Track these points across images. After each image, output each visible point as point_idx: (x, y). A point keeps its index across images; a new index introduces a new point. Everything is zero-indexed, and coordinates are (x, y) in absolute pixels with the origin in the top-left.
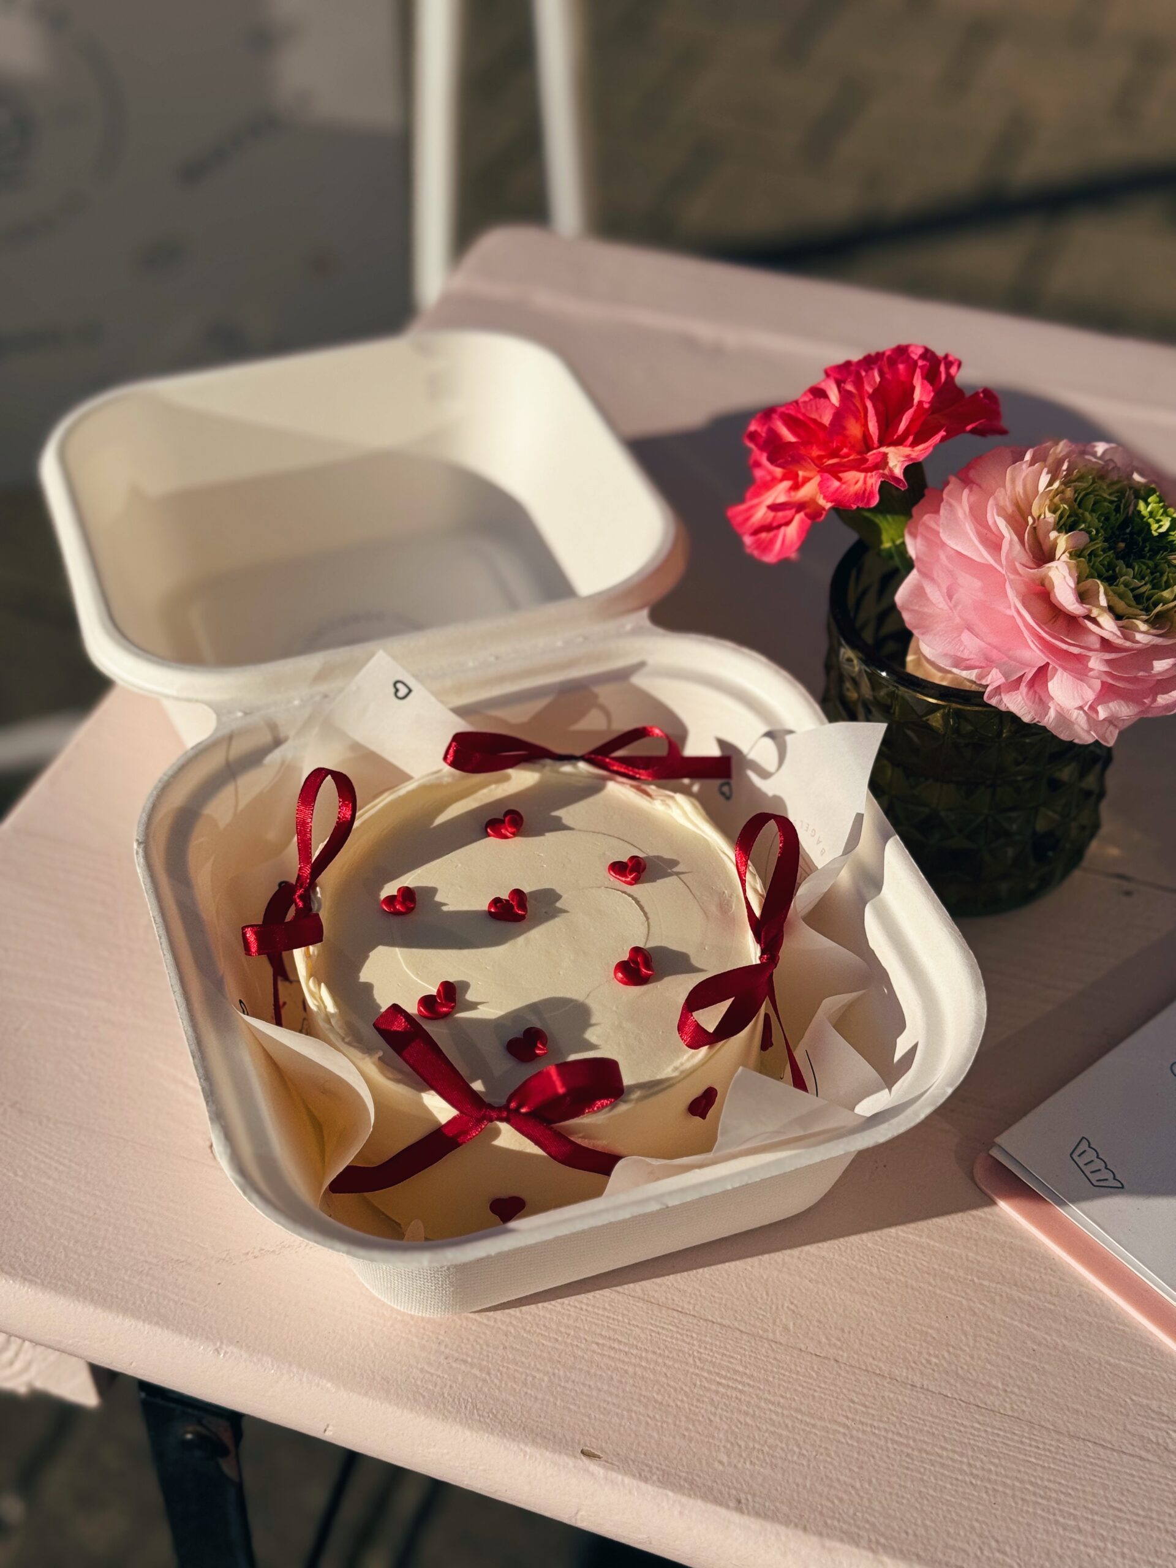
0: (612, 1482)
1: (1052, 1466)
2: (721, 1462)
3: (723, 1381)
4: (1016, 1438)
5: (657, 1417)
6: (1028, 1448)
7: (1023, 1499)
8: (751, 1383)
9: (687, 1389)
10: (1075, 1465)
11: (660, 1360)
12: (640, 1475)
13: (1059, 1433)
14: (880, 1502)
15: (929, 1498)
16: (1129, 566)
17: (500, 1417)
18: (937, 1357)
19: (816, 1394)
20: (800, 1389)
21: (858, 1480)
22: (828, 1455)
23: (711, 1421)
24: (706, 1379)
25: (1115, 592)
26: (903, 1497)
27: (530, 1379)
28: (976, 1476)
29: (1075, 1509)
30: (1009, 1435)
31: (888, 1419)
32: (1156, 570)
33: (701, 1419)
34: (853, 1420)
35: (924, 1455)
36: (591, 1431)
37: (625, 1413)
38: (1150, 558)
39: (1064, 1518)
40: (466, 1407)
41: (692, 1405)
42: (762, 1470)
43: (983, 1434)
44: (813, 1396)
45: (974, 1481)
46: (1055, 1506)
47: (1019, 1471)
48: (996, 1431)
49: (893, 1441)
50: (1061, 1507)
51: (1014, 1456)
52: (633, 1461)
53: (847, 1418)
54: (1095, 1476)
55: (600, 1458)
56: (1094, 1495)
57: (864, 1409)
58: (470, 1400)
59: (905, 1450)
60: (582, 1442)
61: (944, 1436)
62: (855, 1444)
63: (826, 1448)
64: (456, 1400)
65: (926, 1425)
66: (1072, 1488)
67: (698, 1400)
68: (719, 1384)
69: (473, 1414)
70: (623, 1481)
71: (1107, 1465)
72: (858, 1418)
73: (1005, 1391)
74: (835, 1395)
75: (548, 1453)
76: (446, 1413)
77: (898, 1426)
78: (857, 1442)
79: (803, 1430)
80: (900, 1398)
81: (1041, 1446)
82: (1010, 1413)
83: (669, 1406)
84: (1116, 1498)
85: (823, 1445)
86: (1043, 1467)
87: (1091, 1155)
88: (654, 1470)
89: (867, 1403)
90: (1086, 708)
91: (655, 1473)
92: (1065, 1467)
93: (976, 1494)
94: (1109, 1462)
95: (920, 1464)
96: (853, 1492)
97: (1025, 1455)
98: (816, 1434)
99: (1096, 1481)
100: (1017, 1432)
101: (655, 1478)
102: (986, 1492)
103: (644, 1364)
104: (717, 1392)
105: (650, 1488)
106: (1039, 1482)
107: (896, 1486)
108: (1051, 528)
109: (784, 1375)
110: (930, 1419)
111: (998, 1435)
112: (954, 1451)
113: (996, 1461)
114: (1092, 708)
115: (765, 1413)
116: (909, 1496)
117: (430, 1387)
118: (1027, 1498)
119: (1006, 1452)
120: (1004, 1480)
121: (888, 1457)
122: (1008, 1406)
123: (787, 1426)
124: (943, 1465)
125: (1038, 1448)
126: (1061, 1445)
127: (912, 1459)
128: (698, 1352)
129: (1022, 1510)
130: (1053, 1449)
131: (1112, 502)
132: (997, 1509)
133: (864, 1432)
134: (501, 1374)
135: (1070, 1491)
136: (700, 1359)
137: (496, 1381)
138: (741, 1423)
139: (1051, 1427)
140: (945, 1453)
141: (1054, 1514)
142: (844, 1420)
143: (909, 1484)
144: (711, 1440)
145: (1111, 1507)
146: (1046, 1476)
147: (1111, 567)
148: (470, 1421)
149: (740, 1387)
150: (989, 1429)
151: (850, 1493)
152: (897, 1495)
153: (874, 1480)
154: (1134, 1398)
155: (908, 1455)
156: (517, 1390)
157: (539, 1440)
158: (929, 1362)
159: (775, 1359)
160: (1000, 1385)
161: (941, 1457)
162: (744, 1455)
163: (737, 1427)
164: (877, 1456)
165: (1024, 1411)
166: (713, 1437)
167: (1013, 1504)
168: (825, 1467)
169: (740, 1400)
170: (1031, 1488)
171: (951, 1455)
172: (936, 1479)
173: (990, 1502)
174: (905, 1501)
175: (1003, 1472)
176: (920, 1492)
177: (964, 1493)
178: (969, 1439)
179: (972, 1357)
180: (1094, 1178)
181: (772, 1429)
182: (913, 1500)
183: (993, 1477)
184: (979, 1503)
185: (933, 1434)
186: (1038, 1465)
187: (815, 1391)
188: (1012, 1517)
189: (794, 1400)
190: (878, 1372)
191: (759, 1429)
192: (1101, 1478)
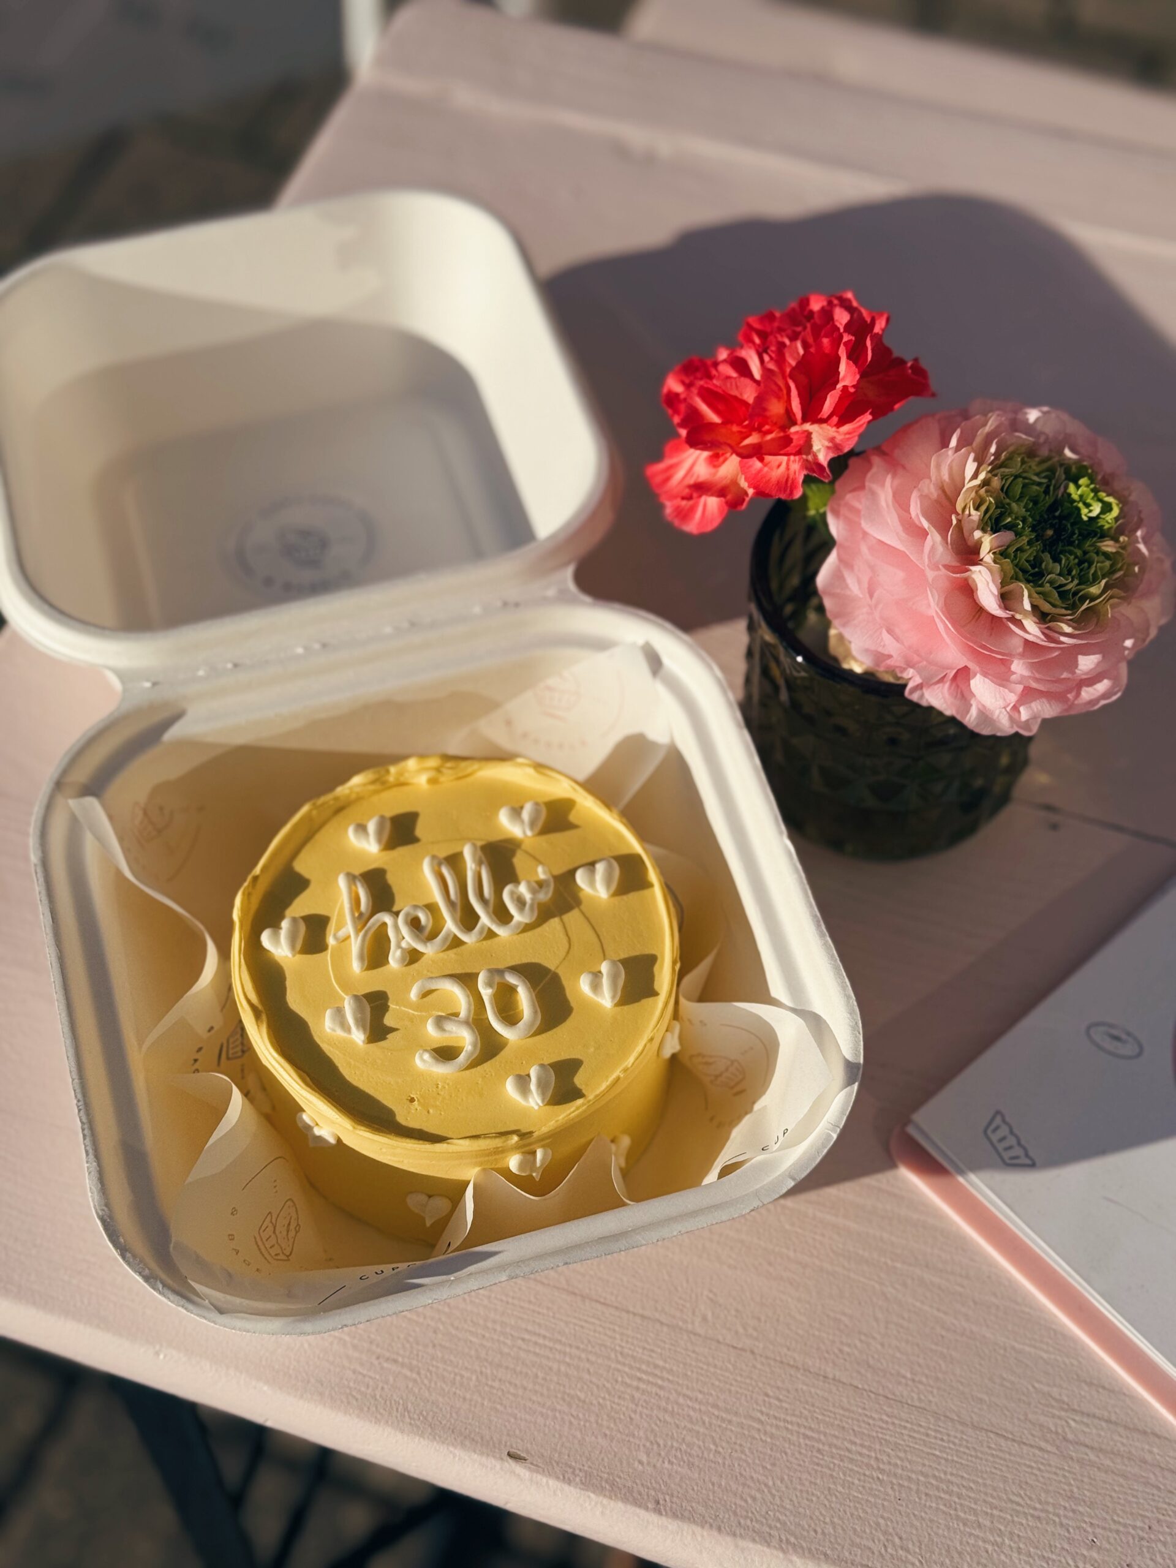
0: (537, 1483)
1: (955, 1458)
2: (640, 1462)
3: (644, 1377)
4: (922, 1430)
5: (581, 1416)
6: (933, 1441)
7: (927, 1495)
8: (671, 1378)
9: (608, 1385)
10: (977, 1457)
11: (583, 1356)
12: (564, 1477)
13: (963, 1424)
14: (791, 1500)
15: (838, 1494)
16: (1056, 559)
17: (430, 1419)
18: (849, 1345)
19: (733, 1389)
20: (717, 1383)
21: (770, 1478)
22: (743, 1452)
23: (631, 1419)
24: (627, 1374)
25: (1039, 593)
26: (813, 1494)
27: (458, 1378)
28: (882, 1471)
29: (976, 1503)
30: (915, 1428)
31: (801, 1413)
32: (1084, 561)
33: (622, 1417)
34: (768, 1415)
35: (834, 1451)
36: (517, 1432)
37: (549, 1412)
38: (1079, 547)
39: (965, 1513)
40: (397, 1409)
41: (614, 1403)
42: (679, 1469)
43: (891, 1427)
44: (730, 1391)
45: (880, 1476)
46: (957, 1500)
47: (924, 1465)
48: (903, 1423)
49: (806, 1437)
50: (962, 1502)
51: (919, 1449)
52: (558, 1464)
53: (762, 1412)
54: (996, 1468)
55: (525, 1460)
56: (995, 1489)
57: (777, 1403)
58: (401, 1402)
59: (816, 1445)
60: (508, 1444)
61: (854, 1430)
62: (769, 1440)
63: (741, 1445)
64: (388, 1402)
65: (836, 1418)
66: (974, 1482)
67: (620, 1397)
68: (640, 1379)
69: (404, 1416)
70: (547, 1482)
71: (1007, 1456)
72: (772, 1413)
73: (913, 1381)
74: (751, 1388)
75: (476, 1456)
76: (379, 1416)
77: (810, 1420)
78: (771, 1438)
79: (720, 1426)
80: (813, 1390)
81: (945, 1438)
82: (917, 1404)
83: (592, 1404)
84: (1014, 1491)
85: (738, 1442)
86: (946, 1460)
87: (1004, 1131)
88: (577, 1472)
89: (781, 1397)
90: (1008, 709)
91: (578, 1475)
92: (968, 1461)
93: (882, 1489)
94: (1010, 1454)
95: (831, 1459)
96: (766, 1490)
97: (931, 1448)
98: (732, 1431)
99: (997, 1474)
100: (923, 1424)
101: (578, 1479)
102: (892, 1488)
103: (567, 1360)
104: (637, 1389)
105: (572, 1489)
106: (942, 1476)
107: (807, 1483)
108: (975, 526)
109: (702, 1369)
110: (841, 1412)
111: (905, 1428)
112: (862, 1445)
113: (902, 1455)
114: (1015, 708)
115: (683, 1410)
116: (819, 1494)
117: (363, 1389)
118: (931, 1493)
119: (911, 1445)
120: (909, 1474)
121: (800, 1453)
122: (915, 1396)
123: (704, 1423)
124: (851, 1460)
125: (942, 1440)
126: (965, 1437)
127: (823, 1455)
128: (620, 1346)
129: (925, 1505)
130: (957, 1441)
131: (1039, 484)
132: (902, 1505)
133: (777, 1427)
134: (431, 1374)
135: (972, 1485)
136: (621, 1353)
137: (426, 1382)
138: (660, 1421)
139: (956, 1418)
140: (854, 1448)
141: (956, 1510)
142: (759, 1415)
143: (818, 1481)
144: (631, 1439)
145: (1012, 1502)
146: (949, 1470)
147: (1036, 562)
148: (401, 1424)
149: (660, 1382)
150: (896, 1422)
151: (763, 1491)
152: (807, 1492)
153: (786, 1477)
154: (1037, 1385)
155: (819, 1451)
156: (447, 1390)
157: (467, 1443)
158: (841, 1351)
159: (694, 1352)
160: (909, 1375)
161: (849, 1451)
162: (663, 1453)
163: (656, 1424)
164: (788, 1451)
165: (930, 1402)
166: (634, 1436)
167: (917, 1500)
168: (739, 1465)
169: (660, 1397)
170: (934, 1482)
171: (859, 1449)
172: (844, 1475)
173: (895, 1497)
174: (814, 1499)
175: (909, 1467)
176: (829, 1489)
177: (871, 1489)
178: (877, 1432)
179: (882, 1345)
180: (1006, 1155)
181: (689, 1426)
182: (822, 1497)
183: (900, 1471)
184: (884, 1499)
185: (843, 1428)
186: (941, 1458)
187: (731, 1385)
188: (916, 1513)
189: (711, 1395)
190: (792, 1363)
191: (678, 1427)
192: (1001, 1470)
